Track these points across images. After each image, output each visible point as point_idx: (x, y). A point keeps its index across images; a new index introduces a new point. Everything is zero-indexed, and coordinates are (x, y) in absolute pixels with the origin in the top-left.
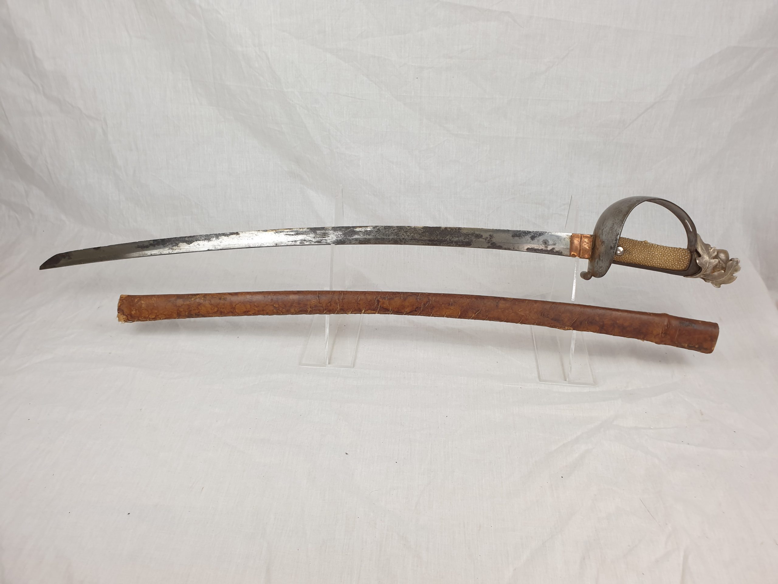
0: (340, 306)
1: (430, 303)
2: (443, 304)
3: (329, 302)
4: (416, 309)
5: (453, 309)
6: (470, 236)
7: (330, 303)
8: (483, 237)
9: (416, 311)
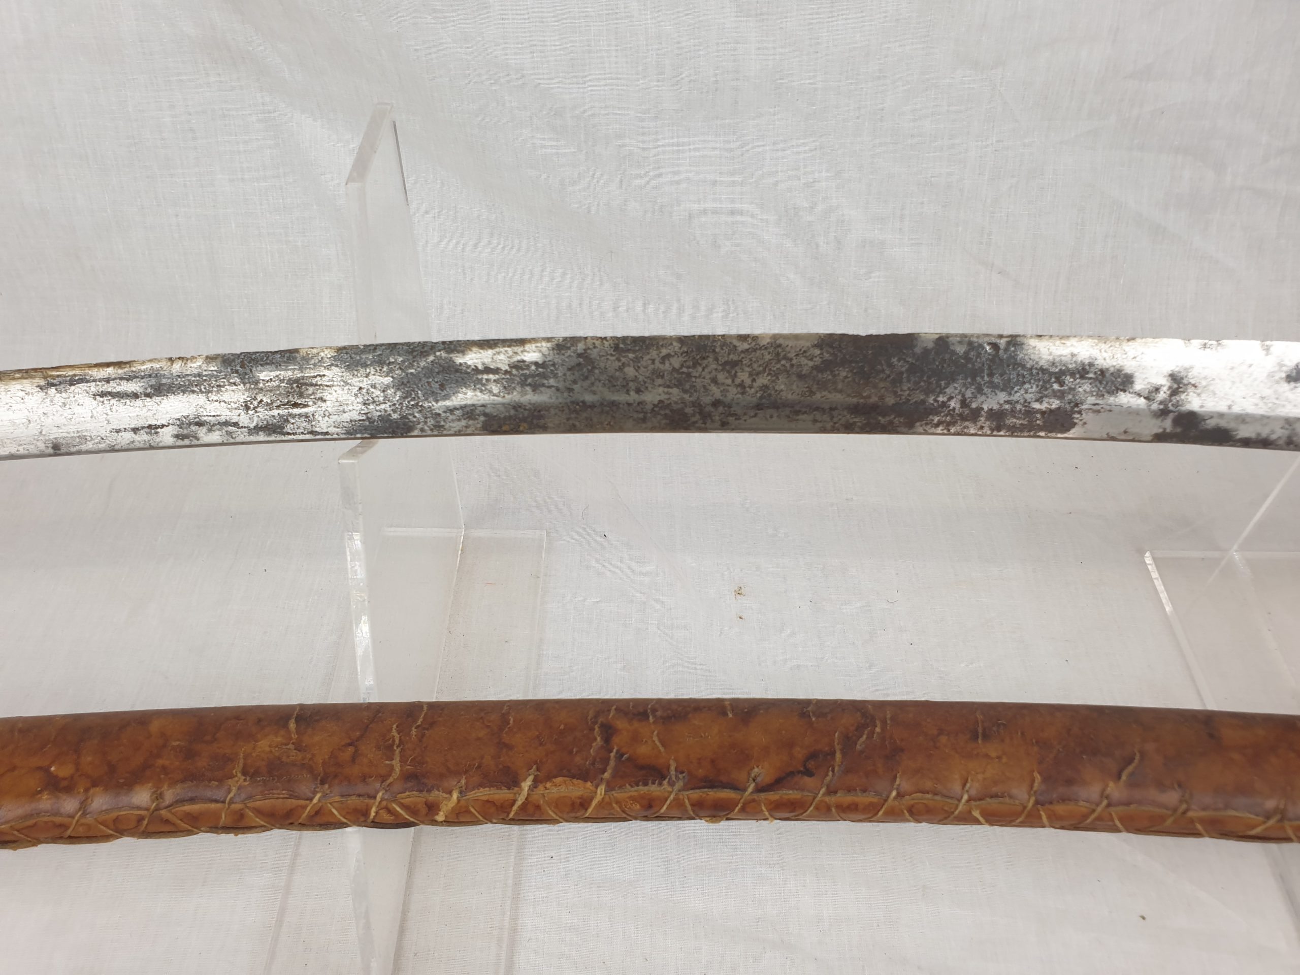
0: (403, 761)
1: (878, 730)
2: (941, 732)
3: (350, 744)
4: (811, 764)
5: (999, 758)
6: (1068, 379)
7: (351, 749)
8: (1138, 386)
9: (809, 773)
